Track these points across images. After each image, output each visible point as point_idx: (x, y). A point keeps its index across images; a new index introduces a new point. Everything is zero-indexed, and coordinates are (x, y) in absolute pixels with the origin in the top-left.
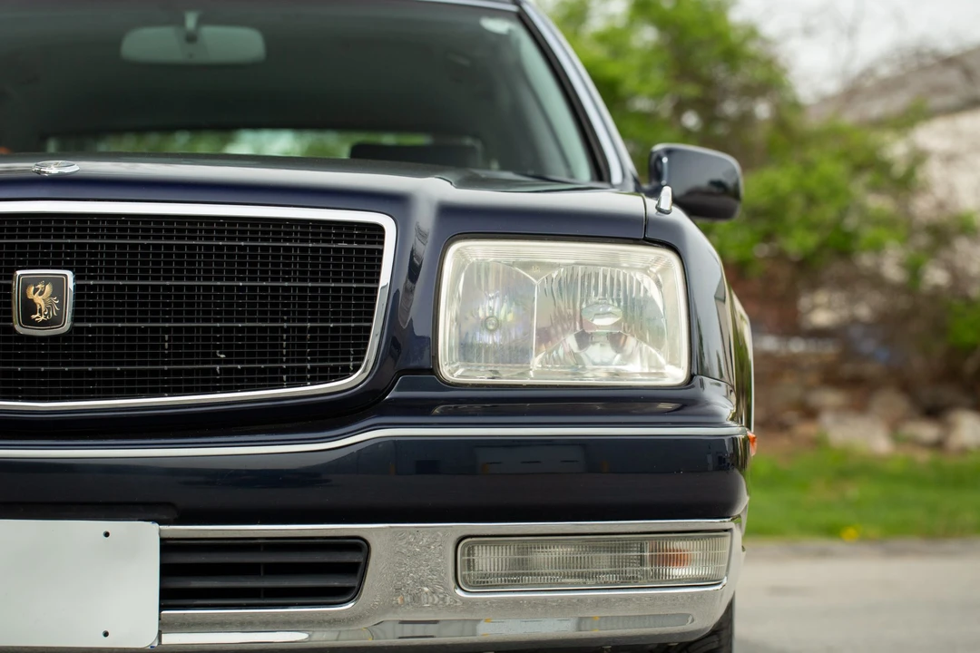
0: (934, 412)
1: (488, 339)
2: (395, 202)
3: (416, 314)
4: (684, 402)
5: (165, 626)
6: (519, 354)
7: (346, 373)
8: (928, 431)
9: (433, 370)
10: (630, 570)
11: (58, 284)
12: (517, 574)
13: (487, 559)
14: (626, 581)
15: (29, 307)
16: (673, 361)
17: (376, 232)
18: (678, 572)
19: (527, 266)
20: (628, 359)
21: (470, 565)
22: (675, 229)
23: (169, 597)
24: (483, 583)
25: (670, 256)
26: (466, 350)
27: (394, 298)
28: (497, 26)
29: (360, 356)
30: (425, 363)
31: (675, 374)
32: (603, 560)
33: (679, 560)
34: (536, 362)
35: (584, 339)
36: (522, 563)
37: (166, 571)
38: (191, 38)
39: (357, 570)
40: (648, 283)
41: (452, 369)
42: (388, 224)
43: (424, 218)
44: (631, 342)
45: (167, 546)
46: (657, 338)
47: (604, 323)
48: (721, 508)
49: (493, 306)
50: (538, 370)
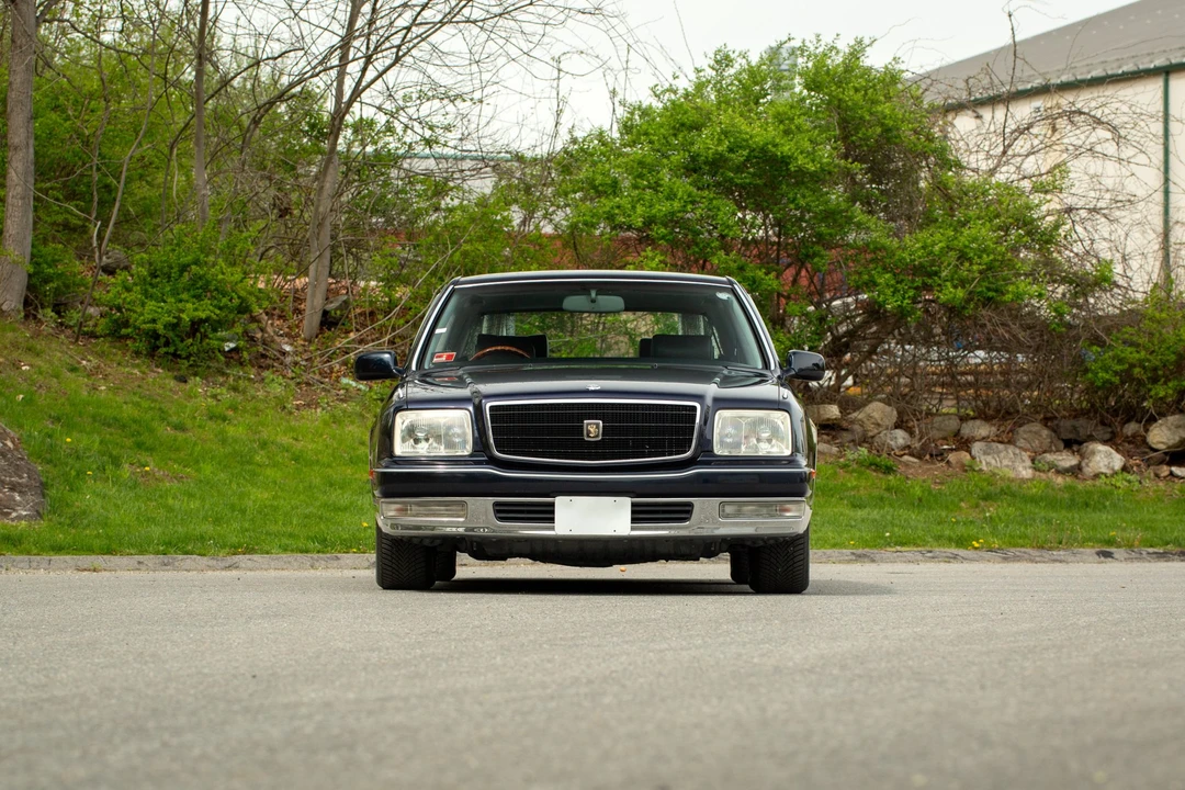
0: (1072, 444)
1: (728, 440)
2: (699, 397)
3: (707, 432)
4: (790, 461)
5: (633, 529)
6: (738, 445)
7: (685, 452)
8: (1067, 460)
9: (712, 451)
10: (774, 513)
11: (597, 425)
12: (738, 514)
13: (729, 509)
14: (772, 516)
15: (589, 432)
16: (787, 448)
17: (694, 408)
18: (788, 514)
19: (740, 417)
20: (772, 446)
21: (723, 511)
22: (788, 405)
23: (634, 520)
24: (727, 516)
25: (787, 414)
26: (722, 443)
27: (700, 427)
28: (723, 296)
29: (690, 447)
30: (710, 449)
31: (787, 452)
32: (764, 511)
33: (788, 510)
34: (743, 448)
35: (759, 440)
36: (739, 511)
37: (633, 512)
38: (593, 301)
39: (690, 512)
40: (779, 423)
41: (718, 450)
42: (698, 406)
43: (709, 401)
44: (774, 441)
45: (633, 505)
46: (782, 439)
47: (765, 435)
48: (801, 494)
49: (730, 430)
50: (744, 451)
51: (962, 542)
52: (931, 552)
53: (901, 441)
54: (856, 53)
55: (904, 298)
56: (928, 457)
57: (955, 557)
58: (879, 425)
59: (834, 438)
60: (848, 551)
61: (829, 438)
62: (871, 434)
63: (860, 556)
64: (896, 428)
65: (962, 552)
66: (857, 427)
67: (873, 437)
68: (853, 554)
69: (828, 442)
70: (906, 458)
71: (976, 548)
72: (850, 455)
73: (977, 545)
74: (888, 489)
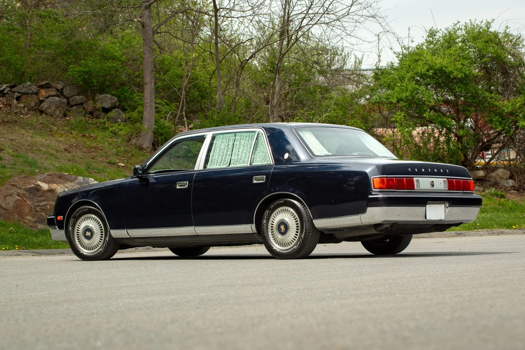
51: (509, 226)
52: (492, 231)
53: (511, 184)
54: (488, 25)
55: (505, 126)
56: (522, 190)
57: (502, 233)
58: (502, 178)
59: (482, 184)
60: (454, 232)
61: (480, 184)
62: (498, 182)
63: (459, 234)
64: (510, 179)
65: (508, 231)
66: (492, 179)
67: (499, 183)
68: (456, 233)
69: (479, 186)
70: (512, 191)
71: (514, 229)
72: (487, 191)
73: (514, 227)
74: (500, 204)
